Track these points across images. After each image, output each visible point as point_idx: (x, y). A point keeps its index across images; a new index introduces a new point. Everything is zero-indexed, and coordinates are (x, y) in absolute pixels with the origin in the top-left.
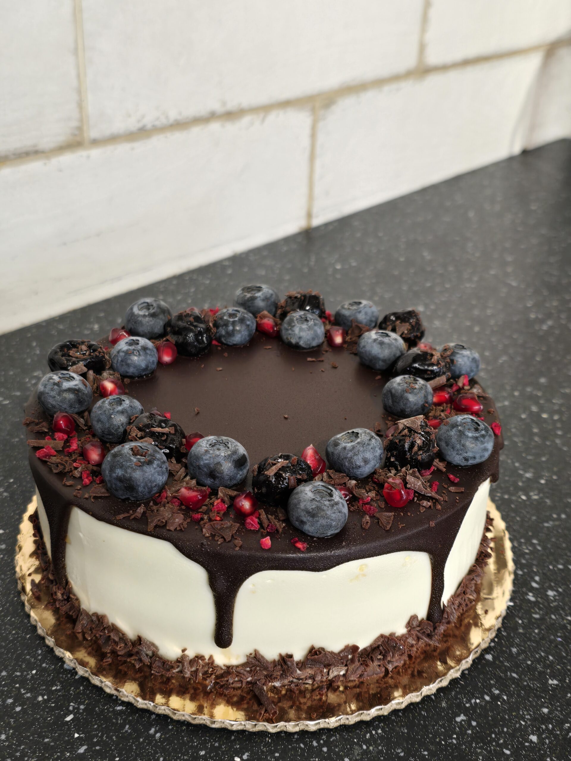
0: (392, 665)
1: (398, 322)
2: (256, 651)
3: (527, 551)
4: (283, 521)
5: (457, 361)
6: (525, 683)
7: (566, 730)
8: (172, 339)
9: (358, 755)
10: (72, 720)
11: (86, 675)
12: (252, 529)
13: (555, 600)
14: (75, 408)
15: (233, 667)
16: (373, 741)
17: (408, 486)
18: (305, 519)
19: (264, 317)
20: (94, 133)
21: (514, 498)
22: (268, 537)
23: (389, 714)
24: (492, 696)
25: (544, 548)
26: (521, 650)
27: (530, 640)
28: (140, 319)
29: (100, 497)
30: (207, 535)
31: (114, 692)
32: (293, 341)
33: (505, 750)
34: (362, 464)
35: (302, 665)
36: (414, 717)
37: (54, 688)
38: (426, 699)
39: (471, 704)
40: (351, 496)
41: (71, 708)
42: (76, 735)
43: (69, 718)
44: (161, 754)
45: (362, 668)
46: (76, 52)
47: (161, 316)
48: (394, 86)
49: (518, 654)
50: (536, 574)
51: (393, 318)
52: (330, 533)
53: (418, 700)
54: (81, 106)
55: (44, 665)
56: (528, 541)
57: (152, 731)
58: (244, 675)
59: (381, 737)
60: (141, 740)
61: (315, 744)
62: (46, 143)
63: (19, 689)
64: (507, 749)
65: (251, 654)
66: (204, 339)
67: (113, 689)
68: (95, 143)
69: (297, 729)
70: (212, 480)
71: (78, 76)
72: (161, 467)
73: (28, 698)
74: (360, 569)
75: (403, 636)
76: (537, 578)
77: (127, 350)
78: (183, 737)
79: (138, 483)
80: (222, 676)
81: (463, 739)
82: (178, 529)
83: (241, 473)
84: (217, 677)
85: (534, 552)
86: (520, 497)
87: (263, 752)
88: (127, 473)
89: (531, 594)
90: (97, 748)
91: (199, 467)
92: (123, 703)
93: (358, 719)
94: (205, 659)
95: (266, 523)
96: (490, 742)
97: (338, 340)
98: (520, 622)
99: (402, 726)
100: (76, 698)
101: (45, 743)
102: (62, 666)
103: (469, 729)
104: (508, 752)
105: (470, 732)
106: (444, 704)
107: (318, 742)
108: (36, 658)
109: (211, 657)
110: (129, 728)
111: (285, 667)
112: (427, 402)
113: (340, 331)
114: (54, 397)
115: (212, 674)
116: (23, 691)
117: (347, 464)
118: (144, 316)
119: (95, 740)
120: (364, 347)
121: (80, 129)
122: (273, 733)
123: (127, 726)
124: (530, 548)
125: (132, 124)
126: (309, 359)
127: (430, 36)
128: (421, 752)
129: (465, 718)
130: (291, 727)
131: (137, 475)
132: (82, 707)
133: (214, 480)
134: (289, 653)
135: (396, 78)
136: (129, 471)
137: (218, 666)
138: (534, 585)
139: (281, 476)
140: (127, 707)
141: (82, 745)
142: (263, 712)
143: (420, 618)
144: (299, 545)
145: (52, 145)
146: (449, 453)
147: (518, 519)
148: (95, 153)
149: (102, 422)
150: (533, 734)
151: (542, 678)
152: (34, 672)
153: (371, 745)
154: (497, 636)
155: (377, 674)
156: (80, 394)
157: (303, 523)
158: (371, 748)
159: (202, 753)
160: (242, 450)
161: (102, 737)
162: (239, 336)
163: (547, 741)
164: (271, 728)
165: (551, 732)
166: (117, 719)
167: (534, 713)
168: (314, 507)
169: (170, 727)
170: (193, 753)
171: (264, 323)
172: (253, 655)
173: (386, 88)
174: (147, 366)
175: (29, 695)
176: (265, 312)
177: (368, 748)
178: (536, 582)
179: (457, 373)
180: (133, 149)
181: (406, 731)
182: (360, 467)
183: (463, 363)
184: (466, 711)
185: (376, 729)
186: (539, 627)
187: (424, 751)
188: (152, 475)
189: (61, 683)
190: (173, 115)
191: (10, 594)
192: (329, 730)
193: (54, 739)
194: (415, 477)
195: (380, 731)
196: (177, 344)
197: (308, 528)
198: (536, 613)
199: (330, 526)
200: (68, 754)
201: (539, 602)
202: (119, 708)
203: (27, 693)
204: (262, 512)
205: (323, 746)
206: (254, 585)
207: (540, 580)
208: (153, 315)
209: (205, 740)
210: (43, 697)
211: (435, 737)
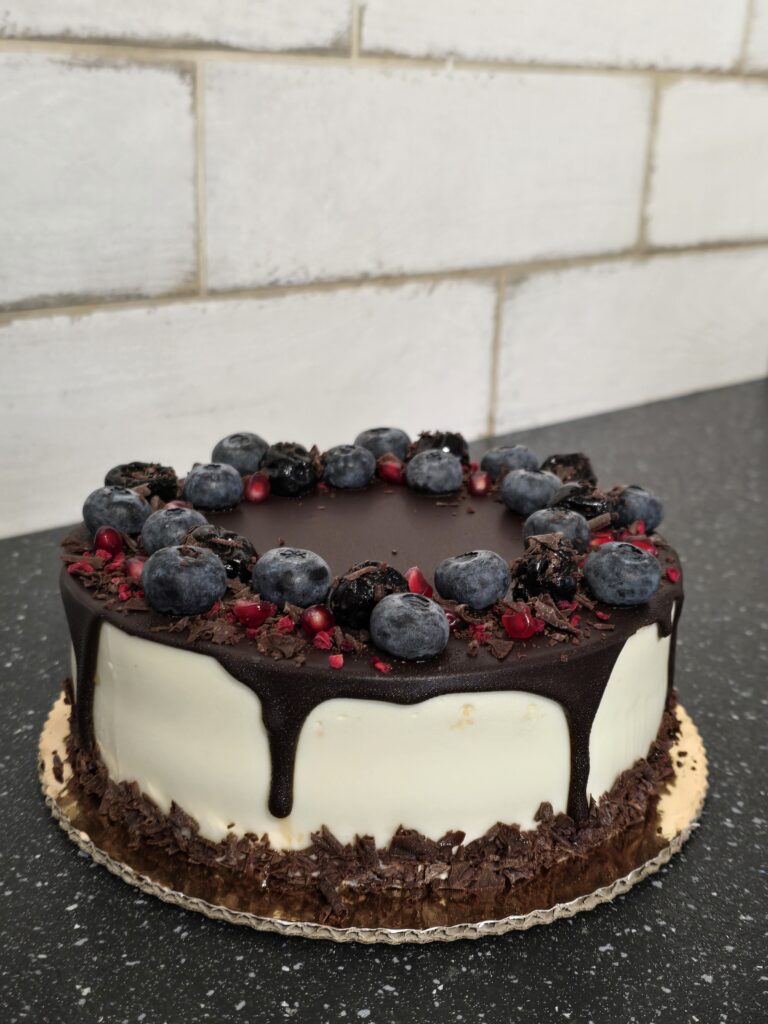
0: (516, 875)
1: (560, 466)
2: (324, 828)
3: (730, 774)
4: (364, 643)
5: (630, 502)
6: (705, 916)
7: (756, 971)
8: (266, 473)
9: (453, 977)
10: (75, 910)
11: (104, 862)
12: (323, 647)
13: (763, 829)
14: (126, 526)
15: (293, 852)
16: (477, 963)
17: (538, 615)
18: (388, 630)
19: (388, 459)
20: (211, 282)
21: (721, 717)
22: (341, 656)
23: (505, 935)
24: (656, 927)
25: (755, 772)
26: (705, 879)
27: (720, 869)
28: (229, 452)
29: (138, 611)
30: (263, 650)
31: (136, 883)
32: (421, 482)
33: (663, 988)
34: (478, 587)
35: (386, 855)
36: (539, 942)
37: (60, 875)
38: (561, 922)
39: (624, 934)
40: (458, 620)
41: (77, 897)
42: (77, 926)
43: (71, 908)
44: (184, 954)
45: (471, 872)
46: (195, 180)
47: (257, 450)
48: (606, 266)
49: (700, 884)
50: (739, 799)
51: (553, 461)
52: (422, 653)
53: (548, 921)
54: (197, 245)
55: (52, 850)
56: (734, 762)
57: (178, 929)
58: (308, 865)
59: (490, 961)
60: (161, 938)
61: (395, 960)
62: (152, 286)
63: (14, 873)
64: (667, 987)
65: (318, 833)
66: (307, 475)
67: (135, 877)
68: (214, 294)
69: (372, 940)
70: (279, 594)
71: (197, 209)
72: (214, 573)
73: (24, 883)
74: (464, 713)
75: (531, 832)
76: (741, 804)
77: (204, 474)
78: (217, 939)
79: (183, 588)
80: (280, 866)
81: (605, 971)
82: (227, 642)
83: (318, 588)
84: (272, 868)
85: (741, 776)
86: (730, 717)
87: (321, 964)
88: (169, 573)
89: (728, 820)
90: (101, 942)
91: (264, 578)
92: (147, 896)
93: (459, 935)
94: (257, 839)
95: (340, 641)
96: (644, 979)
97: (480, 485)
98: (709, 849)
99: (522, 951)
100: (86, 888)
101: (35, 932)
102: (75, 854)
103: (616, 961)
104: (668, 991)
105: (617, 964)
106: (585, 931)
107: (400, 959)
108: (43, 843)
109: (265, 837)
110: (148, 924)
111: (362, 852)
112: (580, 538)
113: (484, 476)
114: (102, 510)
115: (265, 862)
116: (18, 875)
117: (458, 587)
118: (235, 449)
119: (100, 933)
120: (509, 485)
121: (195, 274)
122: (340, 943)
123: (146, 922)
124: (736, 771)
125: (262, 277)
126: (439, 504)
127: (653, 208)
128: (543, 981)
129: (612, 948)
130: (366, 936)
131: (183, 578)
132: (91, 897)
133: (283, 594)
134: (370, 835)
135: (608, 257)
136: (172, 571)
137: (273, 851)
138: (735, 810)
139: (365, 583)
140: (150, 901)
141: (82, 937)
142: (328, 913)
143: (556, 811)
144: (380, 666)
145: (158, 291)
146: (599, 586)
147: (724, 739)
148: (213, 306)
149: (154, 534)
150: (708, 974)
151: (732, 913)
152: (38, 856)
153: (473, 968)
154: (671, 861)
155: (493, 885)
156: (134, 510)
157: (386, 635)
158: (473, 971)
159: (240, 958)
160: (321, 562)
161: (109, 931)
162: (352, 474)
163: (727, 983)
164: (338, 936)
165: (733, 973)
166: (134, 914)
167: (713, 950)
168: (401, 614)
169: (203, 927)
170: (226, 958)
171: (386, 466)
172: (320, 835)
173: (596, 268)
174: (227, 495)
175: (25, 880)
176: (391, 455)
177: (468, 970)
178: (739, 808)
179: (630, 517)
180: (261, 307)
181: (526, 956)
182: (475, 590)
183: (637, 505)
184: (614, 941)
185: (484, 950)
186: (734, 857)
187: (547, 980)
188: (203, 579)
189: (70, 870)
190: (314, 272)
191: (27, 775)
192: (417, 946)
193: (47, 929)
194: (547, 604)
195: (488, 954)
196: (272, 480)
197: (392, 643)
198: (733, 841)
199: (421, 642)
200: (61, 945)
201: (739, 829)
202: (139, 902)
203: (23, 877)
204: (338, 630)
205: (406, 963)
206: (321, 723)
207: (745, 806)
208: (247, 449)
209: (247, 944)
210: (43, 883)
211: (565, 966)
